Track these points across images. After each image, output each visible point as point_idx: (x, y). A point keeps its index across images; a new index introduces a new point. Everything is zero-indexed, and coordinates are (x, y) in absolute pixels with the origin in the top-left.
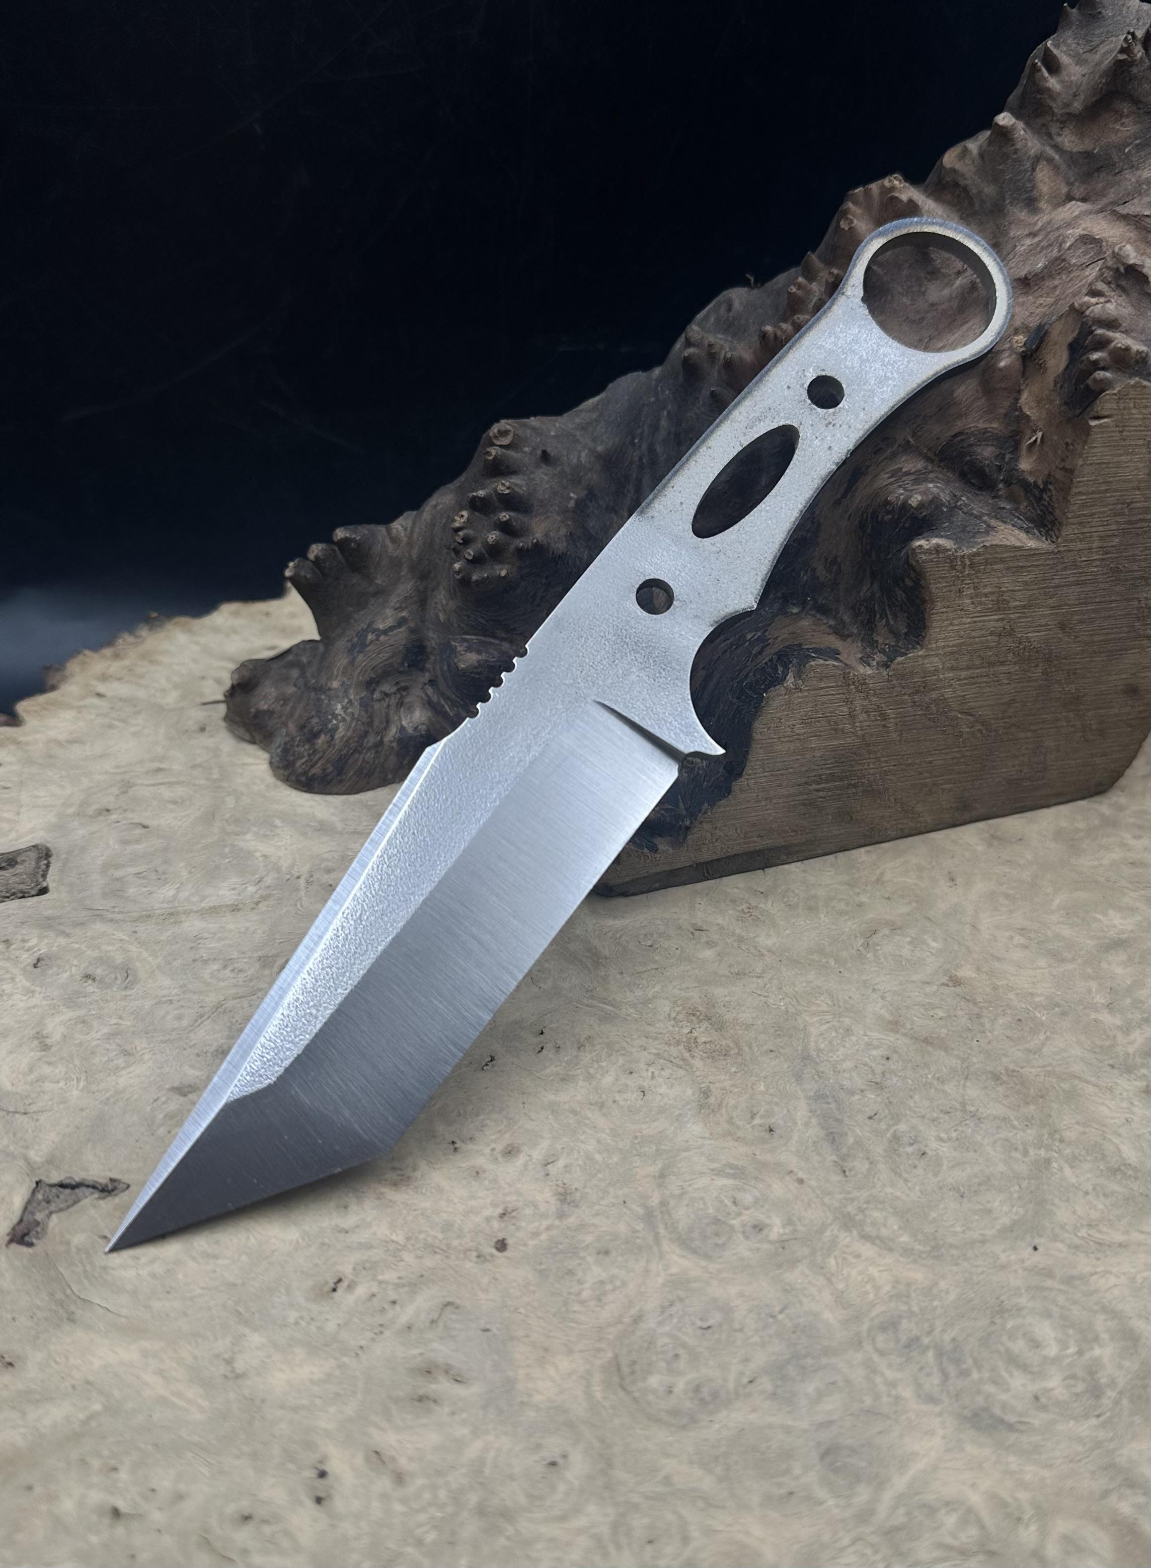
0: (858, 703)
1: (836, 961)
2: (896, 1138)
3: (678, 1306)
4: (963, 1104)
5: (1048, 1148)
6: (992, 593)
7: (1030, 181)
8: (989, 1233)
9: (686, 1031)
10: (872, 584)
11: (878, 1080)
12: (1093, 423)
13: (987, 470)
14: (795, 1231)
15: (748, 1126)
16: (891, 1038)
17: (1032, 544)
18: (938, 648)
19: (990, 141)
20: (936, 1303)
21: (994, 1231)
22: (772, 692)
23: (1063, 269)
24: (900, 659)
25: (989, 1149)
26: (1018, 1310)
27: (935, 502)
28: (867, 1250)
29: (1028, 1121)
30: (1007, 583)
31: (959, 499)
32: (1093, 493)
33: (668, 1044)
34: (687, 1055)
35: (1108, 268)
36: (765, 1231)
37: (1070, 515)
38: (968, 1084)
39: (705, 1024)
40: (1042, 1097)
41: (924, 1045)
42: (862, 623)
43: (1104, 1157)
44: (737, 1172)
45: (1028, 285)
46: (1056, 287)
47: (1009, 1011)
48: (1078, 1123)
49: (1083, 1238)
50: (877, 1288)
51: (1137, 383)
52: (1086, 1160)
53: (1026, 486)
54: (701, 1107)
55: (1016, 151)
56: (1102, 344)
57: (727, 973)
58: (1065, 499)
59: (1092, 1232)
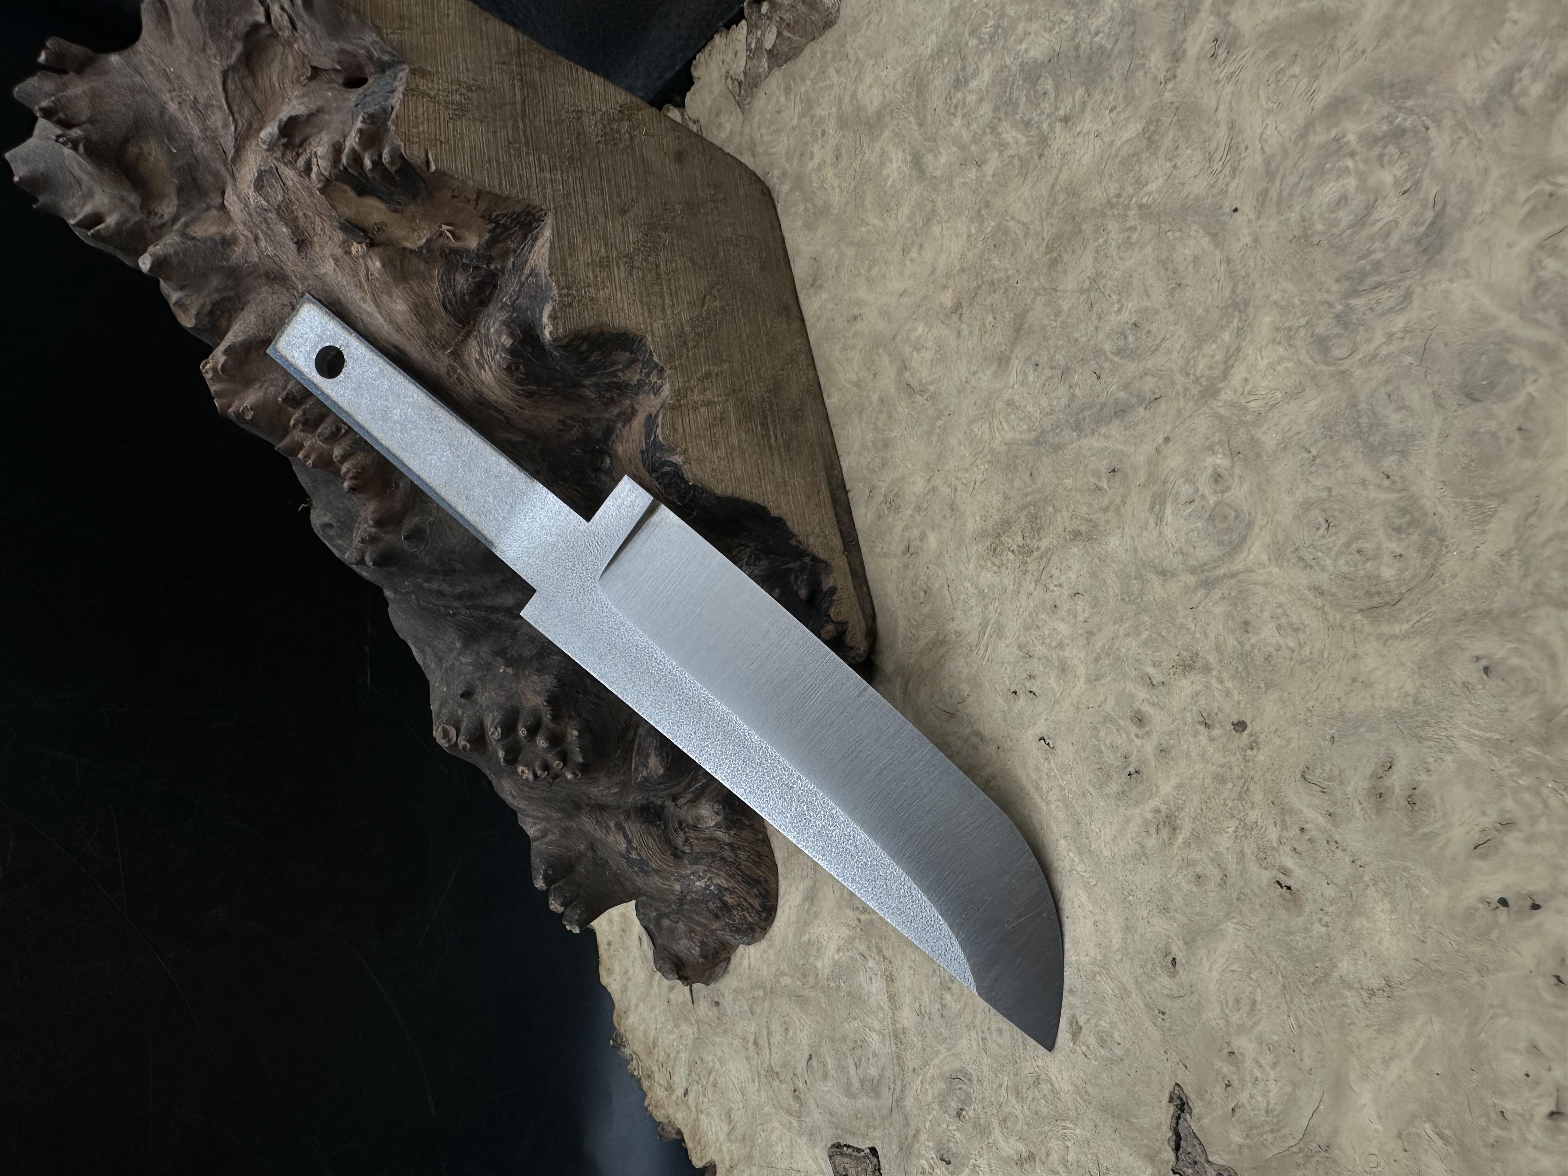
0: (696, 397)
1: (938, 418)
2: (1119, 352)
3: (1304, 553)
4: (1082, 291)
5: (1127, 207)
6: (594, 272)
7: (204, 241)
8: (1218, 256)
9: (1011, 556)
10: (584, 386)
11: (1059, 373)
12: (433, 168)
13: (478, 279)
14: (1219, 443)
15: (1110, 493)
16: (1016, 363)
17: (548, 233)
18: (645, 323)
19: (168, 279)
20: (1296, 301)
21: (1217, 252)
22: (688, 476)
23: (287, 208)
24: (656, 359)
25: (1129, 263)
26: (1303, 221)
27: (508, 324)
28: (1239, 373)
29: (1099, 229)
30: (584, 257)
31: (505, 304)
32: (500, 173)
33: (1025, 572)
34: (1036, 554)
35: (283, 155)
36: (1220, 471)
37: (521, 196)
38: (1061, 288)
39: (1004, 538)
40: (1074, 218)
41: (1022, 332)
42: (620, 396)
43: (1136, 154)
44: (1158, 501)
45: (303, 241)
46: (305, 215)
47: (986, 256)
48: (1100, 183)
49: (1224, 165)
50: (1282, 359)
51: (393, 123)
52: (1140, 171)
53: (493, 242)
54: (1090, 539)
55: (177, 253)
56: (356, 159)
57: (952, 520)
58: (506, 199)
59: (1217, 156)
